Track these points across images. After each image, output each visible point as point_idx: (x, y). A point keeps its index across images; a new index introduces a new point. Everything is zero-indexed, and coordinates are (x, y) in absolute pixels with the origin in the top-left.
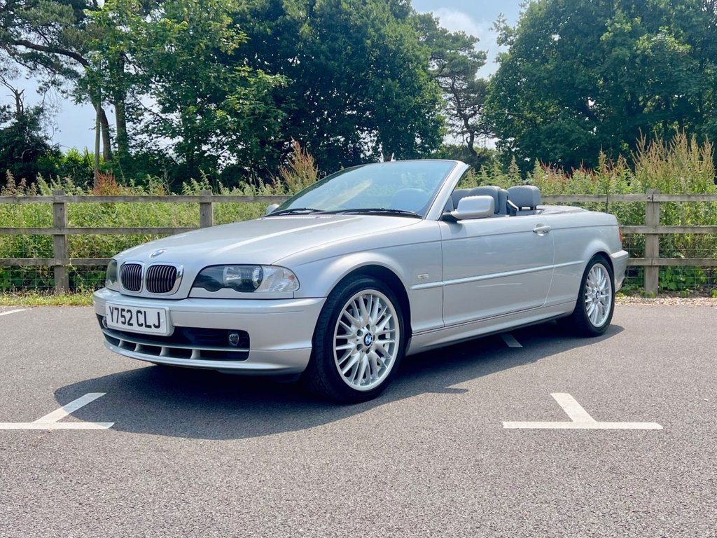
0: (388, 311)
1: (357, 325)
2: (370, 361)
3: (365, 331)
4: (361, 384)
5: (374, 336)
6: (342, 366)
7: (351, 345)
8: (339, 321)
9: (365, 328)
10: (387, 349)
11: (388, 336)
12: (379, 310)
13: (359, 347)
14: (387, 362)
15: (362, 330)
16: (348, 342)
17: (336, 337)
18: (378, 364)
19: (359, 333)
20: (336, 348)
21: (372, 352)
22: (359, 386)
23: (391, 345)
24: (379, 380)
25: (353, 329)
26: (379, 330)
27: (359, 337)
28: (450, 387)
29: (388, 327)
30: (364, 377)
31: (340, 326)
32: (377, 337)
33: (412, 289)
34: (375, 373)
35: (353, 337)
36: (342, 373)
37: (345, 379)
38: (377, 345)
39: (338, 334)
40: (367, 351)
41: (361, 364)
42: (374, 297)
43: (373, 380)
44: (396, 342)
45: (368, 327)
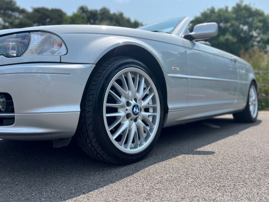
0: (151, 90)
1: (126, 97)
2: (138, 129)
3: (133, 102)
4: (131, 148)
5: (141, 108)
6: (113, 132)
7: (121, 113)
8: (108, 90)
9: (133, 100)
10: (151, 119)
11: (151, 110)
12: (144, 89)
13: (128, 116)
14: (151, 130)
15: (130, 101)
16: (119, 111)
17: (105, 105)
18: (145, 132)
19: (128, 104)
20: (105, 115)
21: (139, 121)
22: (129, 150)
23: (154, 117)
24: (145, 145)
25: (123, 100)
26: (144, 104)
27: (128, 108)
28: (198, 150)
29: (151, 103)
30: (133, 142)
31: (110, 95)
32: (143, 110)
33: (168, 76)
34: (142, 139)
35: (122, 107)
36: (113, 138)
37: (116, 144)
38: (143, 116)
39: (108, 102)
40: (135, 120)
41: (130, 131)
42: (141, 76)
43: (141, 145)
44: (158, 115)
45: (136, 100)
